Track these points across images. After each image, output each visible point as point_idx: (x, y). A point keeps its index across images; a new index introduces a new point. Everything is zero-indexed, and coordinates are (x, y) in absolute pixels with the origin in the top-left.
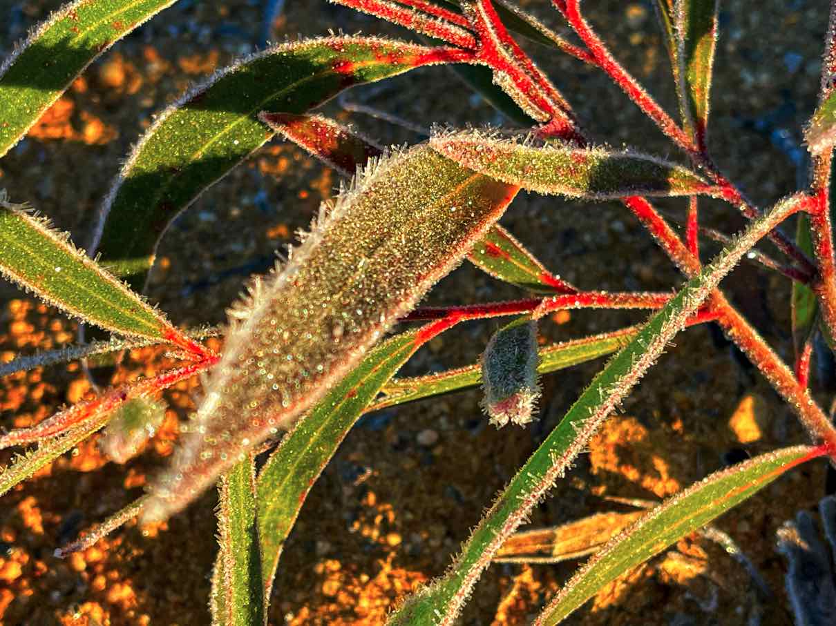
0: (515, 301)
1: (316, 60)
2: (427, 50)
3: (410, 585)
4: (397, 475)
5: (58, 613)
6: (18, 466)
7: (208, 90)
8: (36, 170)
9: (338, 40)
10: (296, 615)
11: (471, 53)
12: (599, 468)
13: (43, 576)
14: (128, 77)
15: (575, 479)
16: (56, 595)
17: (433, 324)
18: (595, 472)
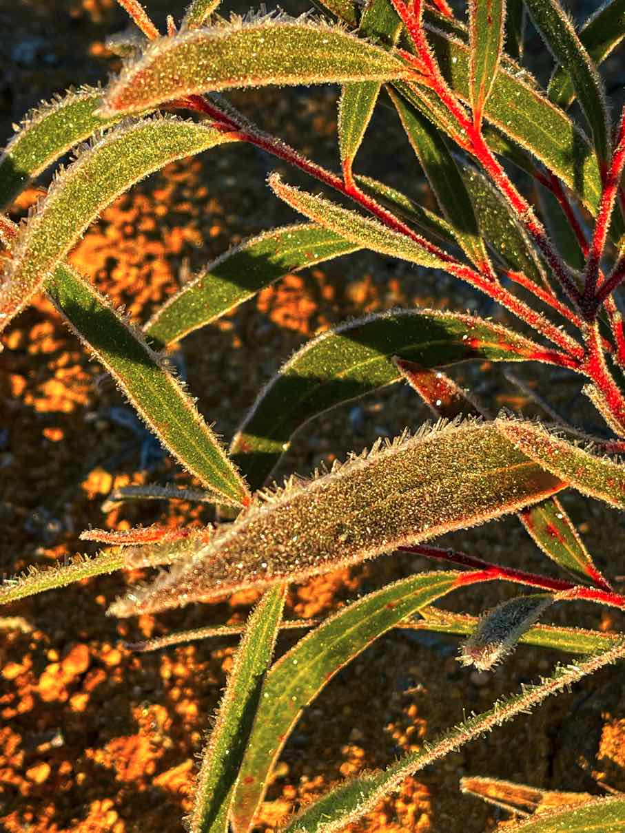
0: (551, 579)
1: (449, 329)
2: (541, 349)
3: (413, 794)
4: (442, 700)
5: (133, 704)
6: (99, 560)
7: (362, 327)
8: (267, 350)
9: (470, 319)
10: (311, 779)
11: (578, 363)
12: (606, 757)
13: (135, 672)
14: (368, 299)
15: (581, 757)
16: (137, 689)
17: (475, 572)
18: (600, 758)
